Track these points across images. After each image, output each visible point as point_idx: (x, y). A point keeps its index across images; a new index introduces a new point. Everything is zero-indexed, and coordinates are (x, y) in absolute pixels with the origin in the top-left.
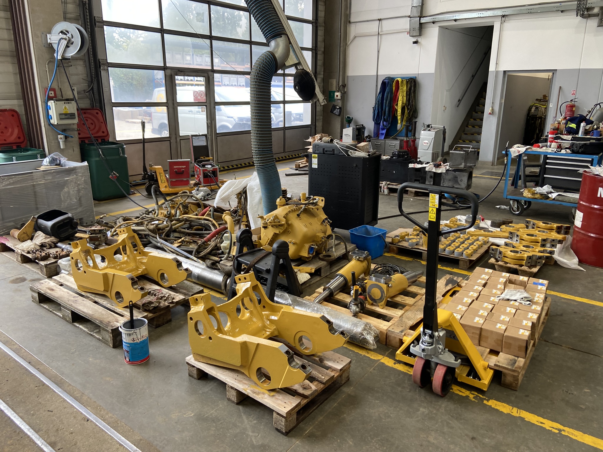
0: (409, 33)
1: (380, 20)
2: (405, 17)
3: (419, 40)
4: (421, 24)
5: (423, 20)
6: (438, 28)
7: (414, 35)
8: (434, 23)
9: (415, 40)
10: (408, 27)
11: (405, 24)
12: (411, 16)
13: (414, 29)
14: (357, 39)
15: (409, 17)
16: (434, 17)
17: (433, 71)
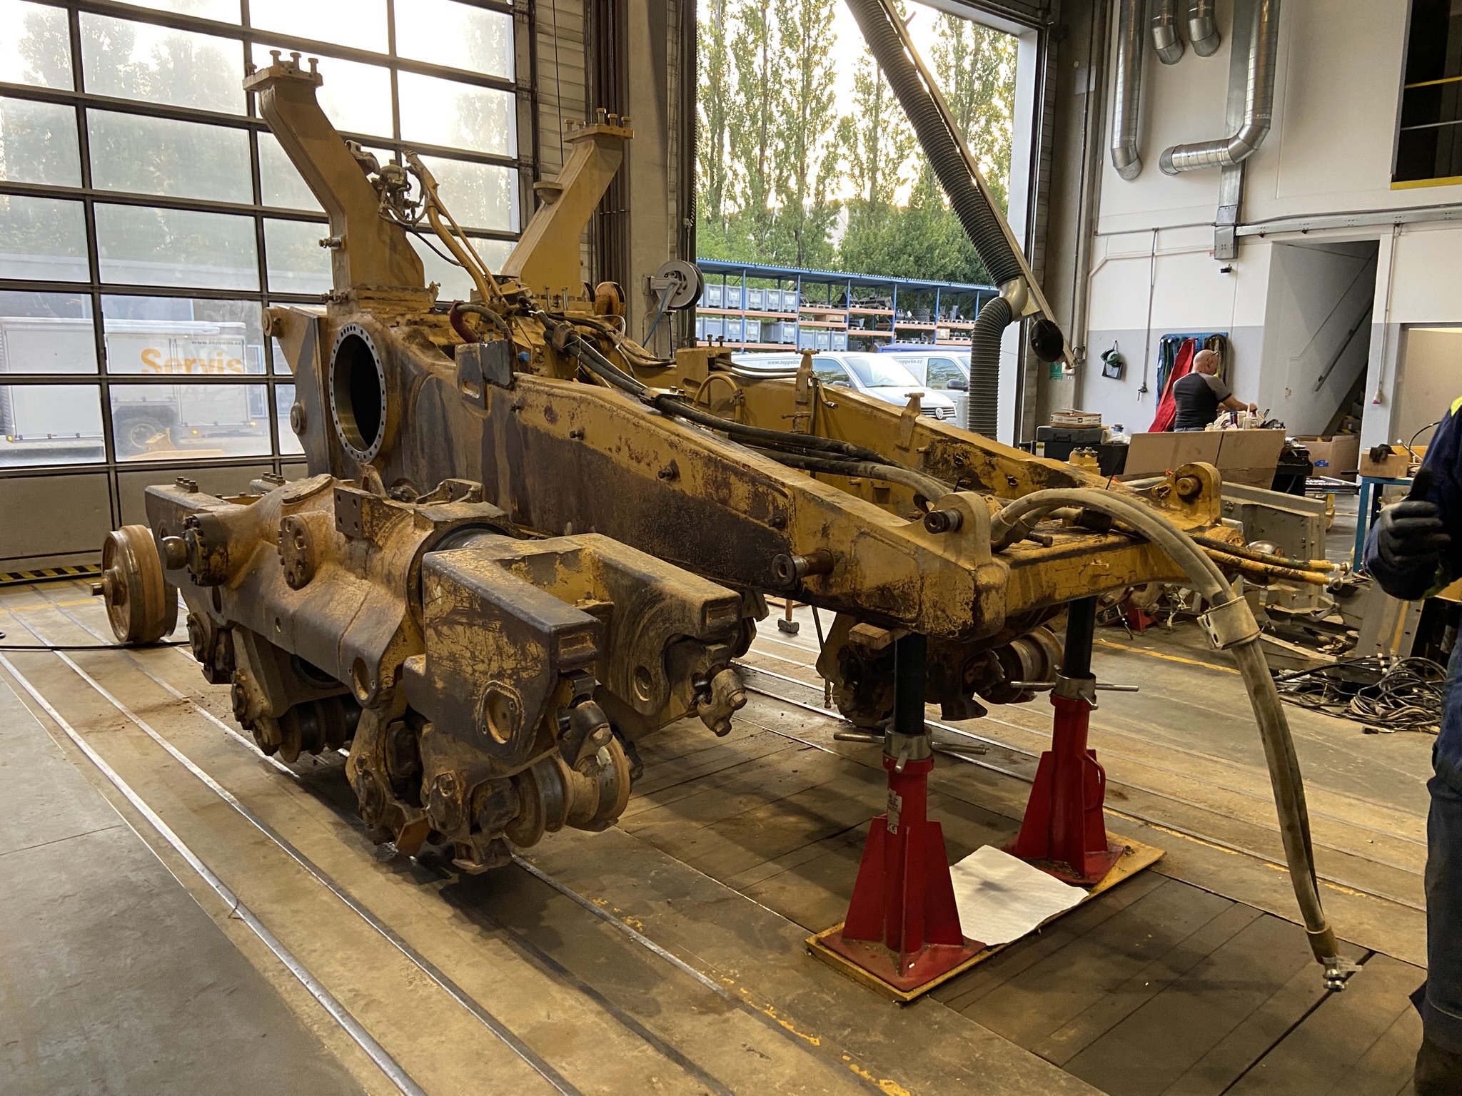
0: (1213, 253)
1: (1156, 230)
2: (1207, 224)
3: (1234, 266)
4: (1236, 238)
5: (1241, 231)
6: (1271, 245)
7: (1224, 257)
8: (1262, 235)
9: (1225, 266)
10: (1211, 243)
11: (1207, 238)
12: (1218, 223)
13: (1224, 247)
14: (1109, 263)
15: (1214, 225)
16: (1263, 225)
17: (1262, 323)
